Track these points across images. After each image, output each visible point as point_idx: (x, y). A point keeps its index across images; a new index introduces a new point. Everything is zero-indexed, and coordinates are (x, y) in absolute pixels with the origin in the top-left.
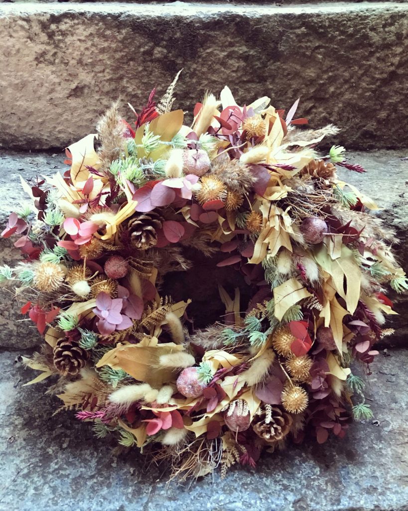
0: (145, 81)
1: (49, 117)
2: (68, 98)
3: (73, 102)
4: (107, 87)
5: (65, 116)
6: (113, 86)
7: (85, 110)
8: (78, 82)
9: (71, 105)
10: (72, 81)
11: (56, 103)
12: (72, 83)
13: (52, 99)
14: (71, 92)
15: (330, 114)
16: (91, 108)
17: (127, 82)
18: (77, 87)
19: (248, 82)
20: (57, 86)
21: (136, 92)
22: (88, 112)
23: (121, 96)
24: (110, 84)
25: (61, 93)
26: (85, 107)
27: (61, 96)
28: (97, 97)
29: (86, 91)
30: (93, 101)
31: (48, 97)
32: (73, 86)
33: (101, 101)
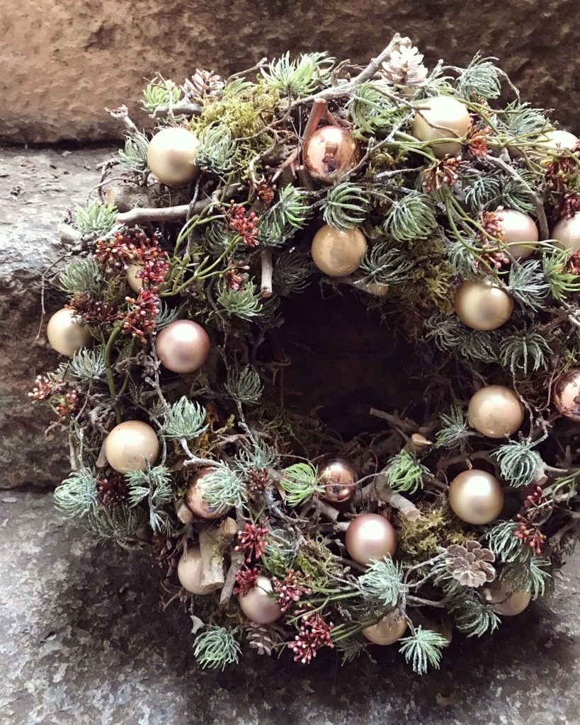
0: (222, 16)
1: (55, 84)
2: (86, 48)
3: (97, 58)
4: (155, 30)
5: (82, 84)
6: (165, 27)
7: (116, 72)
8: (104, 19)
9: (92, 63)
10: (92, 17)
11: (65, 58)
12: (92, 20)
13: (58, 50)
14: (90, 39)
15: (559, 78)
16: (128, 68)
17: (190, 19)
18: (101, 29)
19: (409, 16)
20: (66, 25)
21: (205, 38)
22: (121, 76)
23: (178, 44)
24: (159, 23)
25: (74, 40)
26: (116, 66)
27: (74, 46)
28: (138, 48)
29: (118, 36)
30: (131, 54)
31: (52, 48)
32: (95, 27)
33: (145, 55)
